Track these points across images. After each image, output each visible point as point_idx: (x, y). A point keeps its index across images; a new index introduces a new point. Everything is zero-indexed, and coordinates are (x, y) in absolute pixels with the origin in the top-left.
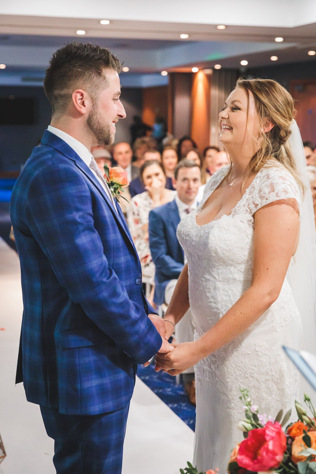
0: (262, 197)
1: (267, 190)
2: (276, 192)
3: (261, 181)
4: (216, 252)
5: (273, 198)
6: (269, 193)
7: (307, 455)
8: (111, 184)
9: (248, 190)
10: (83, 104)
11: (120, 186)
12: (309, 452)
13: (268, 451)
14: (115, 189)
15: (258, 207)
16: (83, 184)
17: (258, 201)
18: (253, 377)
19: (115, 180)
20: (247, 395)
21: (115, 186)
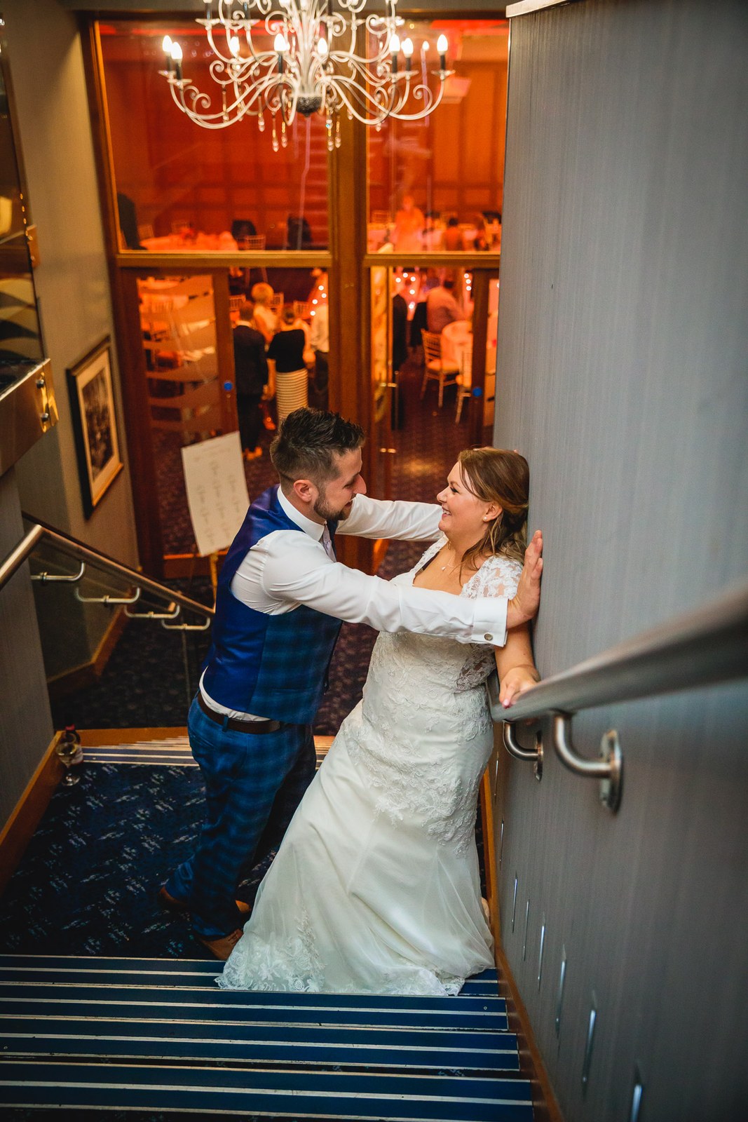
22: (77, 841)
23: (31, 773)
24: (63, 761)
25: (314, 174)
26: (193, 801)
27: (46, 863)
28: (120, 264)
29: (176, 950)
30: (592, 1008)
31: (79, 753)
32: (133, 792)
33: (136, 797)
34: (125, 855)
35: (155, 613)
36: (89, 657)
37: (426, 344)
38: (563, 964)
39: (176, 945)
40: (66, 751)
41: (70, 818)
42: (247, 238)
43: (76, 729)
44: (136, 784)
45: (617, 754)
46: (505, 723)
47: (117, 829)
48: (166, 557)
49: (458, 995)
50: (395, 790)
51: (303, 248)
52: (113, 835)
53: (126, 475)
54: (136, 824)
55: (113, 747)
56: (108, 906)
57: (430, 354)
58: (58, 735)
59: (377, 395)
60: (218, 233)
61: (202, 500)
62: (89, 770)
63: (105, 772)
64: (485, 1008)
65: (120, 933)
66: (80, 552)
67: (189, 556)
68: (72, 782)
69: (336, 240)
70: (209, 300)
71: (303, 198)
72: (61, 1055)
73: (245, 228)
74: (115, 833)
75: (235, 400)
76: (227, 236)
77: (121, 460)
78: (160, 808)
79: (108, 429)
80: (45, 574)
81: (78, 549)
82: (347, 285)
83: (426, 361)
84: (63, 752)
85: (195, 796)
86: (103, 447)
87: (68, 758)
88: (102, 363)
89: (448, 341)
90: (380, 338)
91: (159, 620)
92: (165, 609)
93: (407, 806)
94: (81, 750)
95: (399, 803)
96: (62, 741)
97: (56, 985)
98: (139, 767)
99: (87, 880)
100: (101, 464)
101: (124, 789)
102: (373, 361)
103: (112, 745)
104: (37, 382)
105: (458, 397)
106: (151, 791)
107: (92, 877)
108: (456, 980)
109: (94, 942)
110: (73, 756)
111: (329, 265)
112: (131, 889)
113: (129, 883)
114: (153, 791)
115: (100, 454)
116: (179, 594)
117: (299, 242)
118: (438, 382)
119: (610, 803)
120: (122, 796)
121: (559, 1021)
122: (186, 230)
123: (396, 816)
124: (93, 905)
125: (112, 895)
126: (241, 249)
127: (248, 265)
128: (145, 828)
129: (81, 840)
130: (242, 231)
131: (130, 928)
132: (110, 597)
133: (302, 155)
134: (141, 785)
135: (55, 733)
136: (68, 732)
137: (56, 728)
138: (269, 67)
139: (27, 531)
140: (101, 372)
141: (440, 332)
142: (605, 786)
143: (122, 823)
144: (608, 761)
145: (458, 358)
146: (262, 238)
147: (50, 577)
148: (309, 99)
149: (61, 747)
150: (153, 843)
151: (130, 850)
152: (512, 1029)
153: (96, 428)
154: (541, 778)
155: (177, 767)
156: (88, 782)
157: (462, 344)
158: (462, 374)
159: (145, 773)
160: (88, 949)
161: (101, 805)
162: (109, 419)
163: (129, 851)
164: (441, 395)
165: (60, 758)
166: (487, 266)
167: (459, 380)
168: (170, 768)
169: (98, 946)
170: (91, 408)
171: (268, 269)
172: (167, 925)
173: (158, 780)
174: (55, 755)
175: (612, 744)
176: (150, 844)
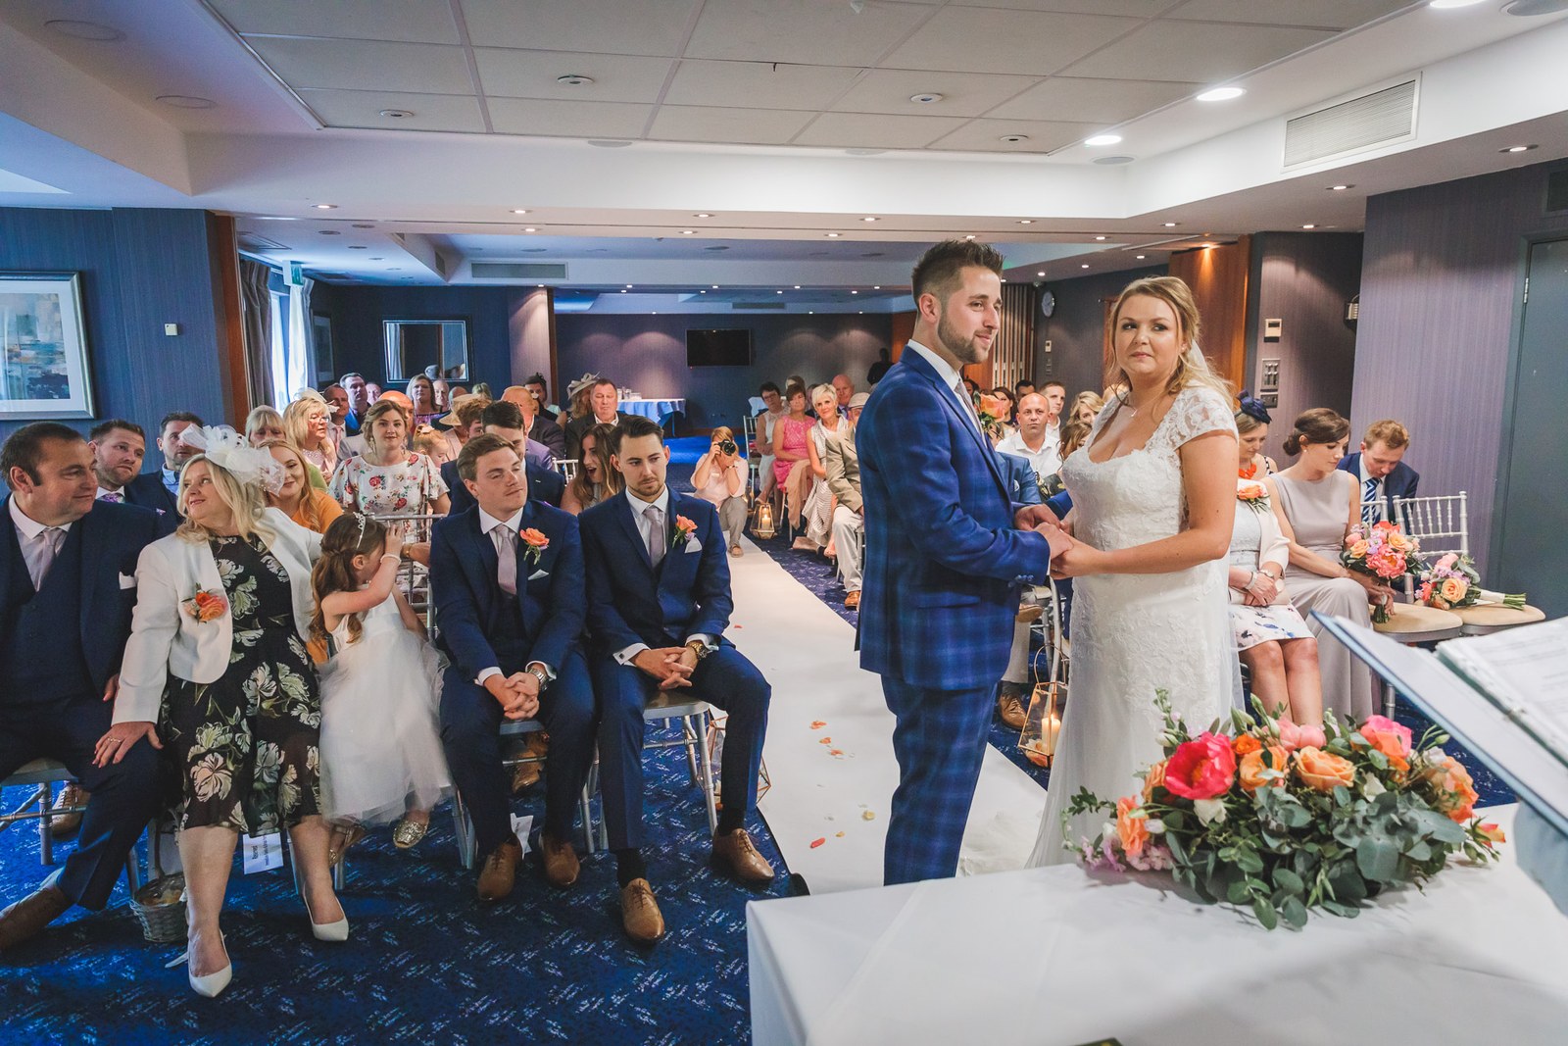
0: (1191, 427)
1: (1197, 418)
2: (1211, 419)
3: (1186, 404)
4: (1125, 496)
5: (1207, 428)
6: (1202, 421)
7: (1269, 778)
8: (983, 416)
9: (1167, 418)
10: (932, 312)
11: (994, 418)
12: (1271, 774)
13: (1213, 770)
14: (987, 423)
15: (1186, 440)
16: (938, 408)
17: (1186, 431)
18: (1162, 656)
19: (989, 411)
20: (1165, 699)
21: (987, 419)
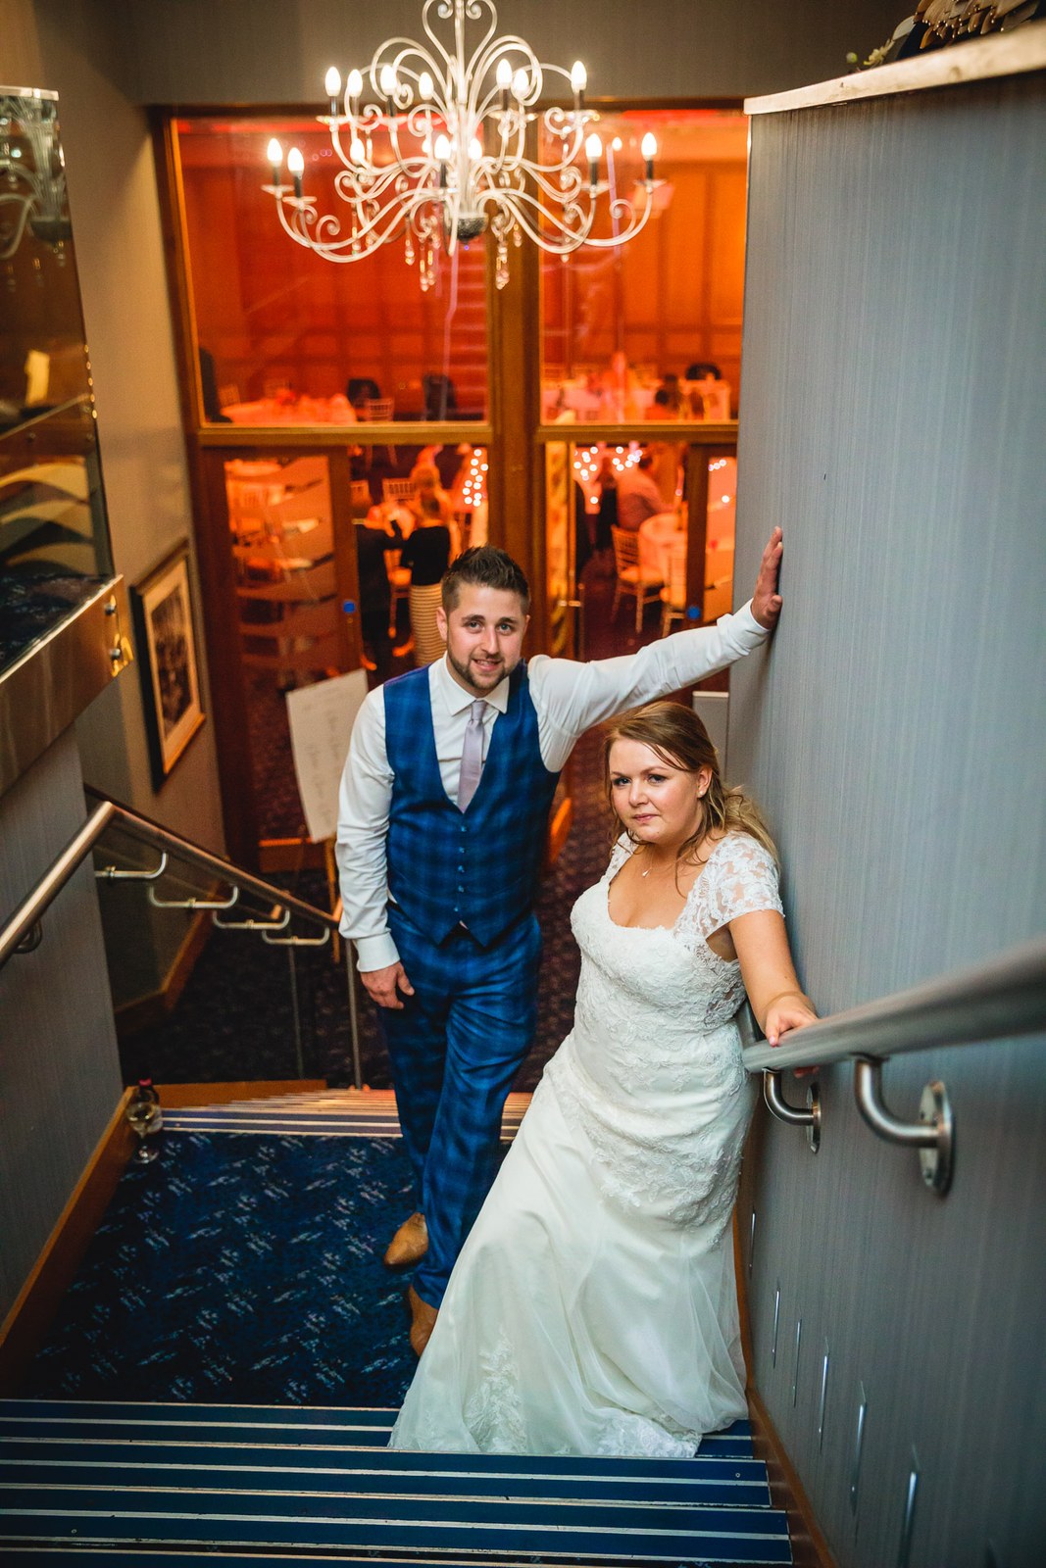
22: (156, 1241)
23: (93, 1146)
24: (136, 1129)
25: (462, 316)
26: (317, 1184)
27: (115, 1272)
28: (202, 442)
29: (298, 1394)
30: (913, 1469)
31: (158, 1117)
32: (232, 1172)
33: (238, 1178)
34: (223, 1260)
35: (256, 921)
36: (157, 984)
37: (618, 546)
38: (862, 1409)
39: (298, 1386)
40: (140, 1115)
41: (147, 1208)
42: (369, 403)
43: (154, 1083)
44: (235, 1161)
45: (947, 1114)
46: (767, 1073)
47: (212, 1223)
48: (265, 843)
49: (696, 1457)
50: (628, 1167)
51: (451, 418)
52: (206, 1232)
53: (209, 732)
54: (238, 1217)
55: (202, 1109)
56: (202, 1332)
57: (624, 560)
58: (129, 1093)
59: (556, 616)
60: (329, 395)
61: (315, 764)
62: (171, 1141)
63: (193, 1143)
64: (738, 1475)
65: (218, 1370)
66: (160, 838)
67: (297, 841)
68: (148, 1158)
69: (498, 406)
70: (324, 489)
71: (447, 348)
72: (152, 1541)
73: (365, 389)
74: (209, 1229)
75: (358, 624)
76: (341, 400)
77: (202, 710)
78: (270, 1194)
79: (185, 667)
80: (113, 869)
81: (160, 834)
82: (514, 468)
83: (619, 569)
84: (136, 1115)
85: (318, 1177)
86: (177, 692)
87: (143, 1125)
88: (177, 578)
89: (649, 541)
90: (559, 537)
91: (259, 931)
92: (265, 915)
93: (645, 1187)
94: (159, 1113)
95: (633, 1183)
96: (134, 1100)
97: (135, 1443)
98: (240, 1137)
99: (172, 1296)
100: (175, 715)
101: (221, 1168)
102: (549, 570)
103: (200, 1105)
104: (105, 607)
105: (663, 619)
106: (258, 1170)
107: (179, 1291)
108: (690, 1435)
109: (184, 1383)
110: (149, 1122)
111: (489, 440)
112: (234, 1308)
113: (230, 1300)
114: (261, 1170)
115: (174, 701)
116: (286, 894)
117: (443, 410)
118: (634, 599)
119: (937, 1183)
120: (217, 1178)
121: (856, 1489)
122: (284, 392)
123: (630, 1201)
124: (181, 1331)
125: (207, 1317)
126: (360, 419)
127: (368, 442)
128: (250, 1222)
129: (161, 1239)
130: (360, 393)
131: (233, 1363)
132: (197, 901)
133: (446, 291)
134: (243, 1161)
135: (124, 1089)
136: (143, 1088)
137: (127, 1082)
138: (418, 179)
139: (91, 810)
140: (177, 589)
141: (636, 529)
142: (930, 1158)
143: (218, 1215)
144: (934, 1124)
145: (663, 564)
146: (389, 404)
147: (120, 874)
148: (469, 220)
149: (133, 1110)
150: (262, 1243)
151: (231, 1253)
152: (777, 1504)
153: (169, 666)
154: (817, 1149)
155: (294, 1137)
156: (169, 1157)
157: (668, 546)
158: (669, 586)
159: (248, 1145)
160: (175, 1392)
161: (189, 1190)
162: (186, 655)
163: (228, 1255)
164: (639, 615)
165: (132, 1124)
166: (706, 440)
167: (664, 595)
168: (283, 1138)
169: (189, 1388)
170: (162, 639)
171: (397, 447)
172: (285, 1358)
173: (267, 1155)
174: (124, 1121)
175: (938, 1099)
176: (257, 1245)
